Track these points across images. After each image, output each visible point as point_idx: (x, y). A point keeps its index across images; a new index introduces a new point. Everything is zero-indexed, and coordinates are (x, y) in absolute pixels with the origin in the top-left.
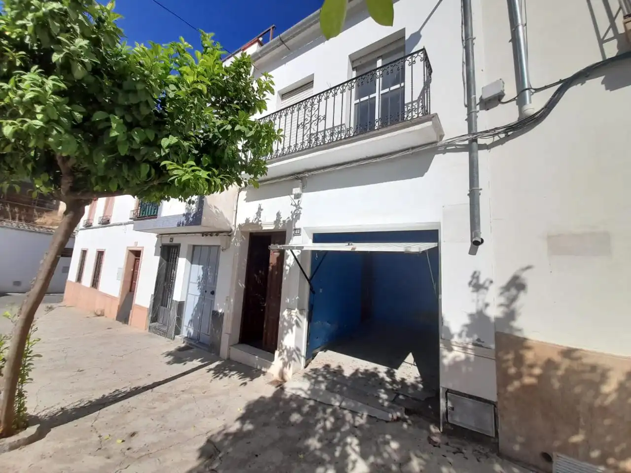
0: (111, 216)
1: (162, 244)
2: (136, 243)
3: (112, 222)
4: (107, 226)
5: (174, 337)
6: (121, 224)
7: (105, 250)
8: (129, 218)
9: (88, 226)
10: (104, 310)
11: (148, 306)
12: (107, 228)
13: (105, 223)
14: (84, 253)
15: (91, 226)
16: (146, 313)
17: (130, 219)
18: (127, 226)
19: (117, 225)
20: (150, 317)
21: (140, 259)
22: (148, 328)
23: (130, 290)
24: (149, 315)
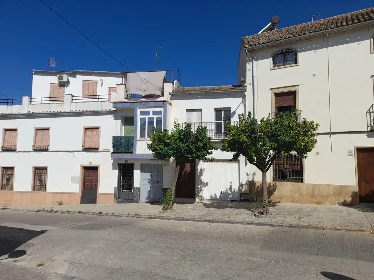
1: (118, 163)
2: (90, 163)
5: (139, 202)
6: (69, 152)
10: (61, 201)
11: (113, 192)
16: (113, 196)
17: (82, 149)
20: (117, 197)
21: (98, 171)
22: (117, 202)
23: (84, 188)
24: (115, 196)
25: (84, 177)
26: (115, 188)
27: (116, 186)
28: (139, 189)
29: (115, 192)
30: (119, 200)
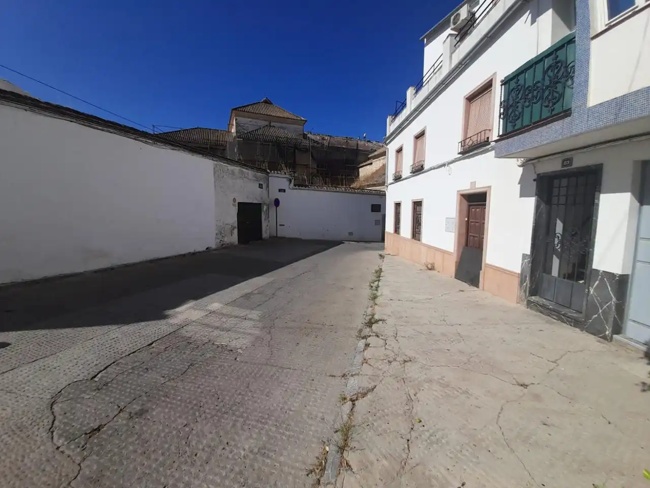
0: (424, 161)
1: (538, 175)
2: (473, 184)
3: (426, 167)
4: (421, 173)
5: (612, 336)
6: (444, 165)
7: (423, 199)
8: (457, 153)
9: (398, 178)
10: (434, 263)
11: (518, 270)
12: (422, 175)
13: (418, 170)
14: (398, 205)
15: (401, 178)
16: (516, 281)
17: (459, 153)
18: (451, 165)
19: (434, 168)
20: (526, 285)
21: (485, 205)
22: (525, 302)
23: (467, 245)
24: (521, 283)
25: (466, 219)
26: (524, 256)
27: (528, 252)
28: (621, 283)
29: (523, 270)
30: (533, 298)
